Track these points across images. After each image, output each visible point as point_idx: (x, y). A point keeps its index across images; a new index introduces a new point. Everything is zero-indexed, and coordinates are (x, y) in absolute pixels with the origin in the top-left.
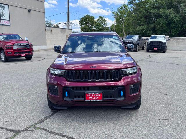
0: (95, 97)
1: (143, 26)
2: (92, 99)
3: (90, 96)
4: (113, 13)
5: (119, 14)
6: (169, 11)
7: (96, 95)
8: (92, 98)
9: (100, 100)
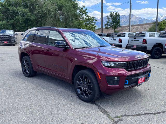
3: (140, 80)
7: (143, 79)
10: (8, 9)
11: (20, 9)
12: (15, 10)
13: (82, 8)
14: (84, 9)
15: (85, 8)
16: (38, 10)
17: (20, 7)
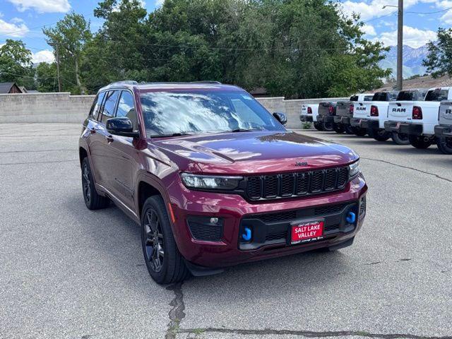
0: (309, 232)
1: (139, 70)
2: (304, 238)
3: (300, 230)
4: (47, 34)
5: (61, 37)
6: (196, 38)
7: (312, 228)
8: (303, 235)
9: (318, 238)
10: (153, 40)
11: (181, 37)
12: (171, 41)
13: (349, 23)
14: (354, 24)
15: (359, 21)
16: (225, 35)
17: (183, 30)
